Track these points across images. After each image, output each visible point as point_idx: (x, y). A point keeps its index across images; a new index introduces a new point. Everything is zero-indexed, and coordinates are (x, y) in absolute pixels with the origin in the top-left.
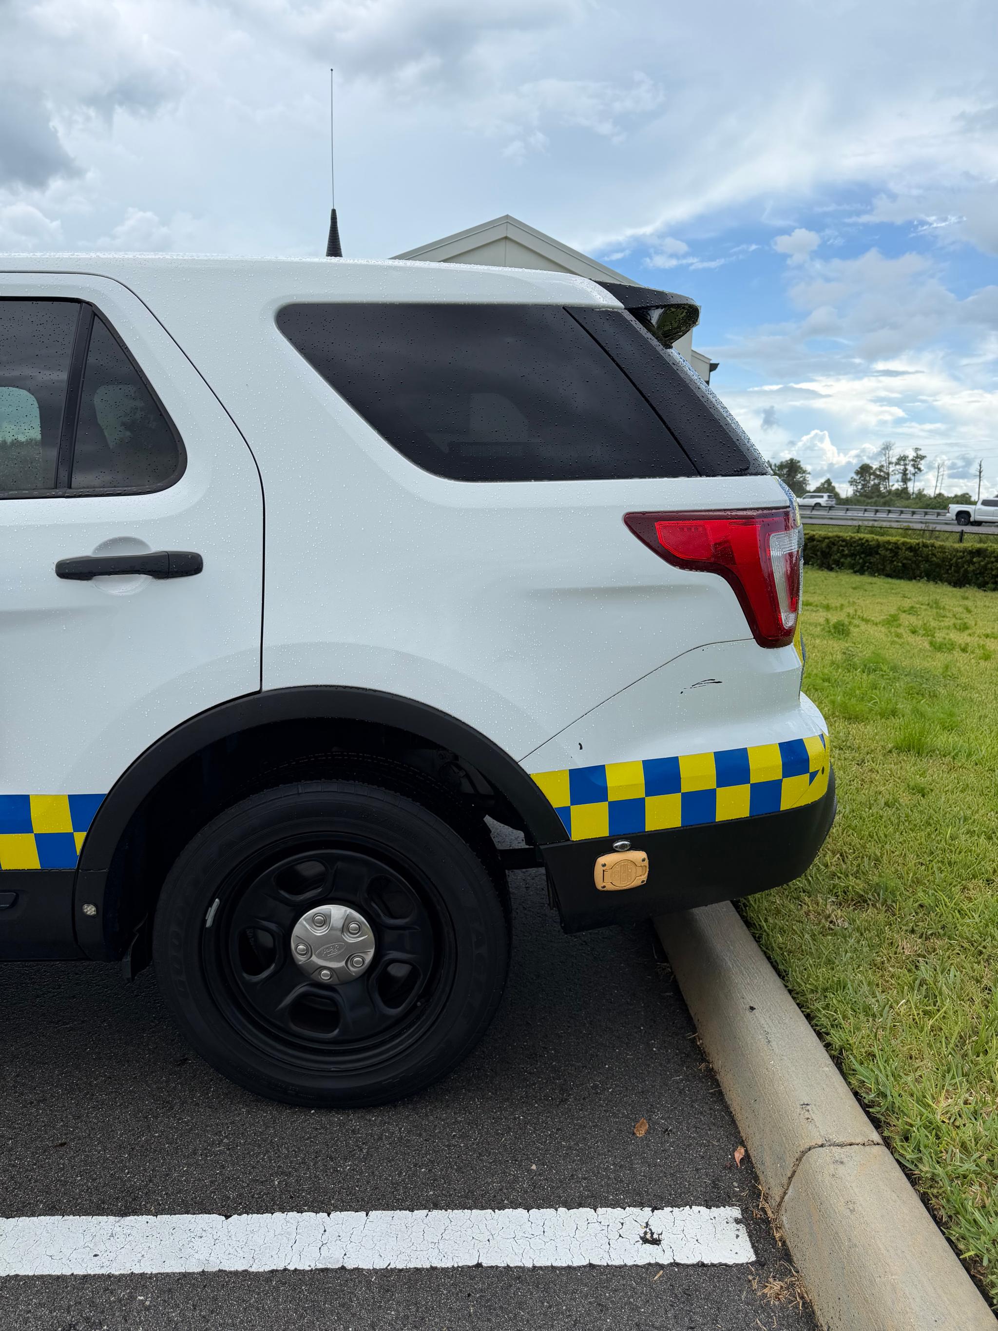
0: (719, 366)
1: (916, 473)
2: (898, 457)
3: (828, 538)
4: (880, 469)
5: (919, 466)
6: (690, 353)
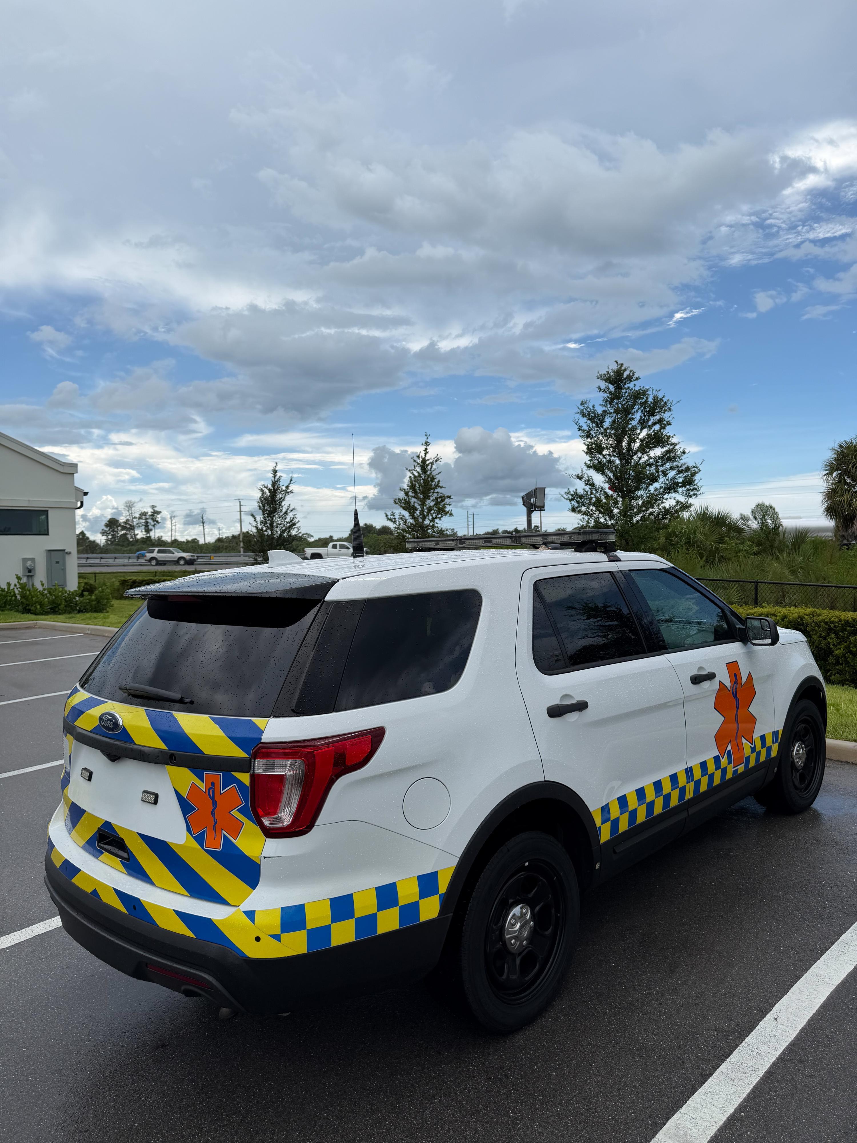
0: (89, 494)
1: (155, 524)
2: (140, 513)
3: (145, 581)
4: (127, 522)
5: (157, 519)
6: (74, 488)
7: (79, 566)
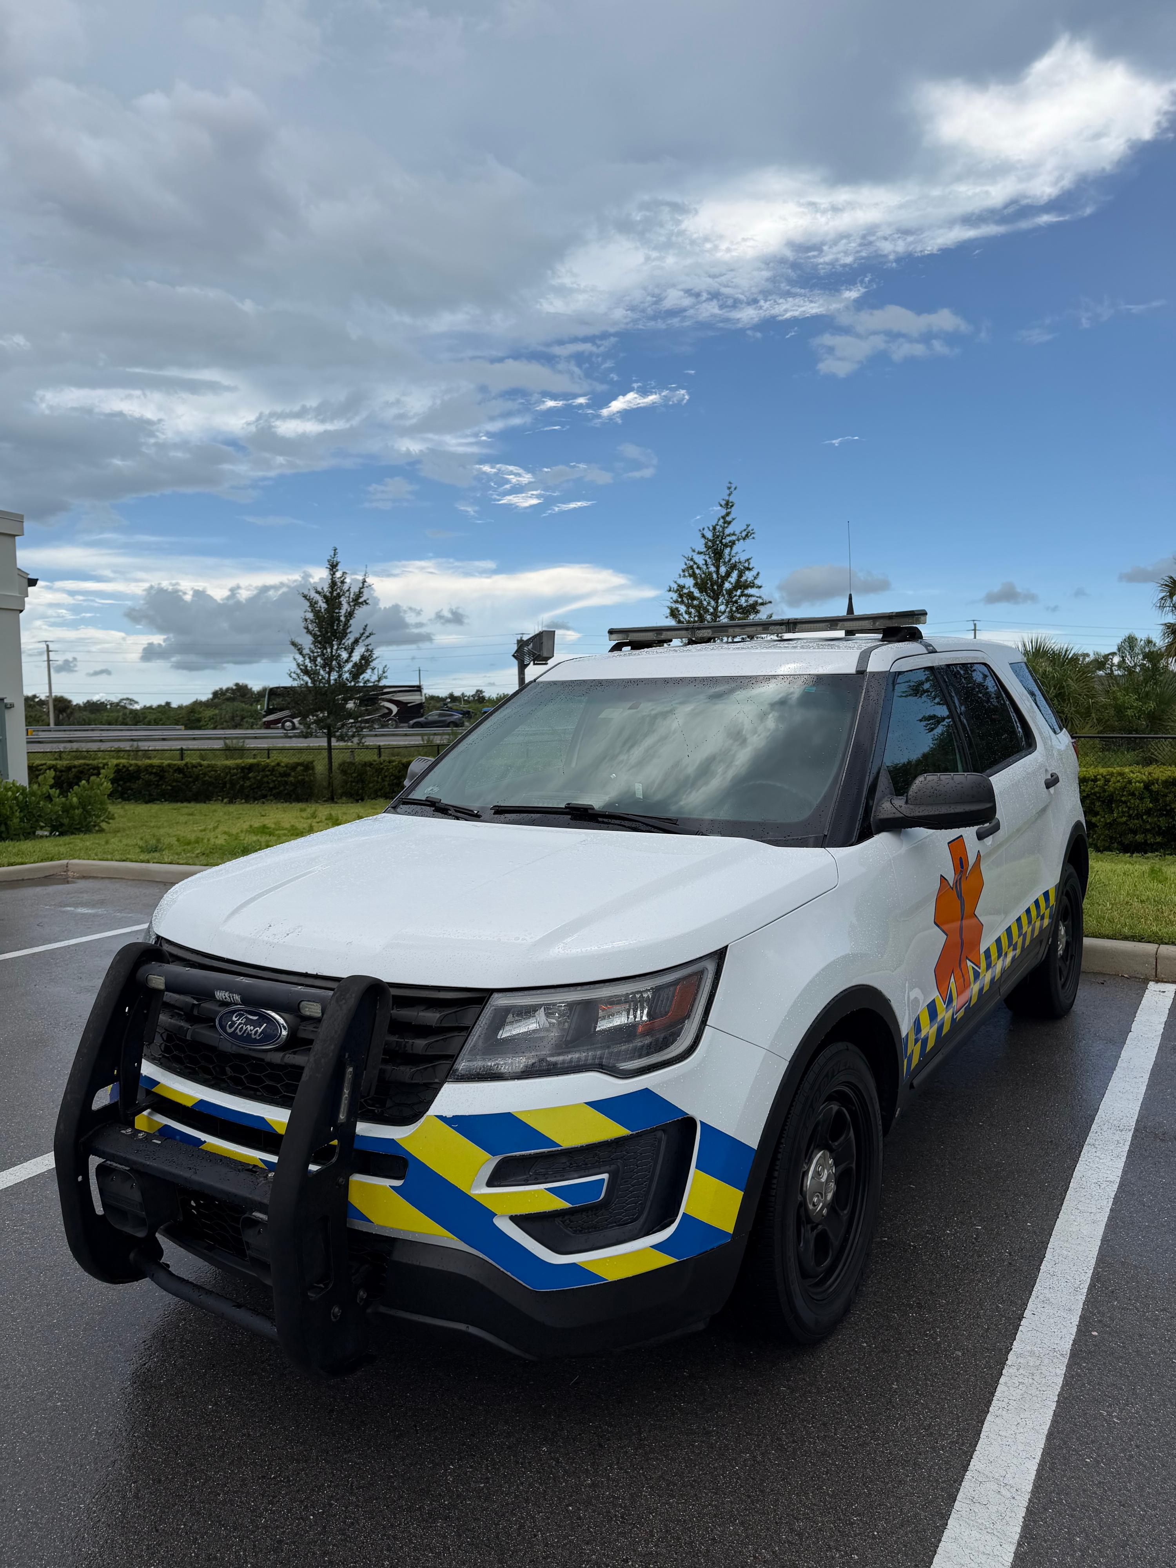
6: (14, 569)
7: (28, 742)
